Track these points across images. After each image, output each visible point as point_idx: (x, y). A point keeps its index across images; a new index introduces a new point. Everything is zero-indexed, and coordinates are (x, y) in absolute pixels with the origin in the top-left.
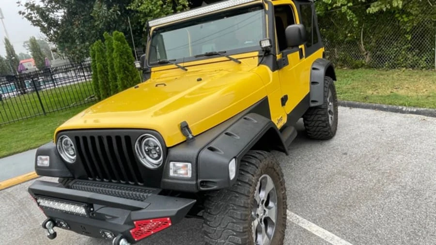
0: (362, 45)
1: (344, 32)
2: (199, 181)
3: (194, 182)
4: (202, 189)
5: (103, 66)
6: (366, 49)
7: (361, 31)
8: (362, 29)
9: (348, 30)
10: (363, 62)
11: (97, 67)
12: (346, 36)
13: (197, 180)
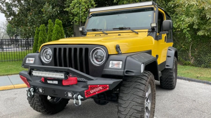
0: (190, 53)
1: (181, 45)
2: (126, 70)
3: (123, 71)
4: (126, 74)
5: (43, 39)
6: (192, 56)
7: (190, 46)
8: (191, 45)
9: (183, 44)
10: (190, 63)
11: (39, 39)
12: (182, 47)
13: (124, 69)
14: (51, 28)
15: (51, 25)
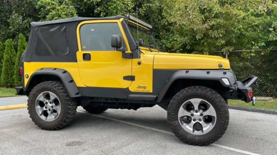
14: (22, 43)
15: (23, 41)
